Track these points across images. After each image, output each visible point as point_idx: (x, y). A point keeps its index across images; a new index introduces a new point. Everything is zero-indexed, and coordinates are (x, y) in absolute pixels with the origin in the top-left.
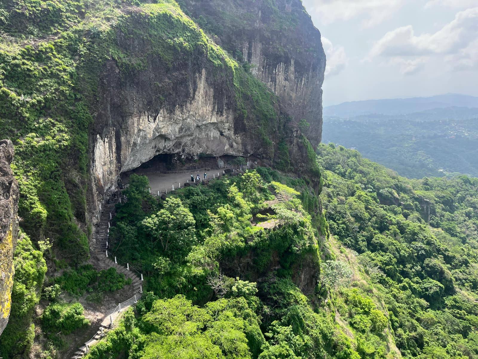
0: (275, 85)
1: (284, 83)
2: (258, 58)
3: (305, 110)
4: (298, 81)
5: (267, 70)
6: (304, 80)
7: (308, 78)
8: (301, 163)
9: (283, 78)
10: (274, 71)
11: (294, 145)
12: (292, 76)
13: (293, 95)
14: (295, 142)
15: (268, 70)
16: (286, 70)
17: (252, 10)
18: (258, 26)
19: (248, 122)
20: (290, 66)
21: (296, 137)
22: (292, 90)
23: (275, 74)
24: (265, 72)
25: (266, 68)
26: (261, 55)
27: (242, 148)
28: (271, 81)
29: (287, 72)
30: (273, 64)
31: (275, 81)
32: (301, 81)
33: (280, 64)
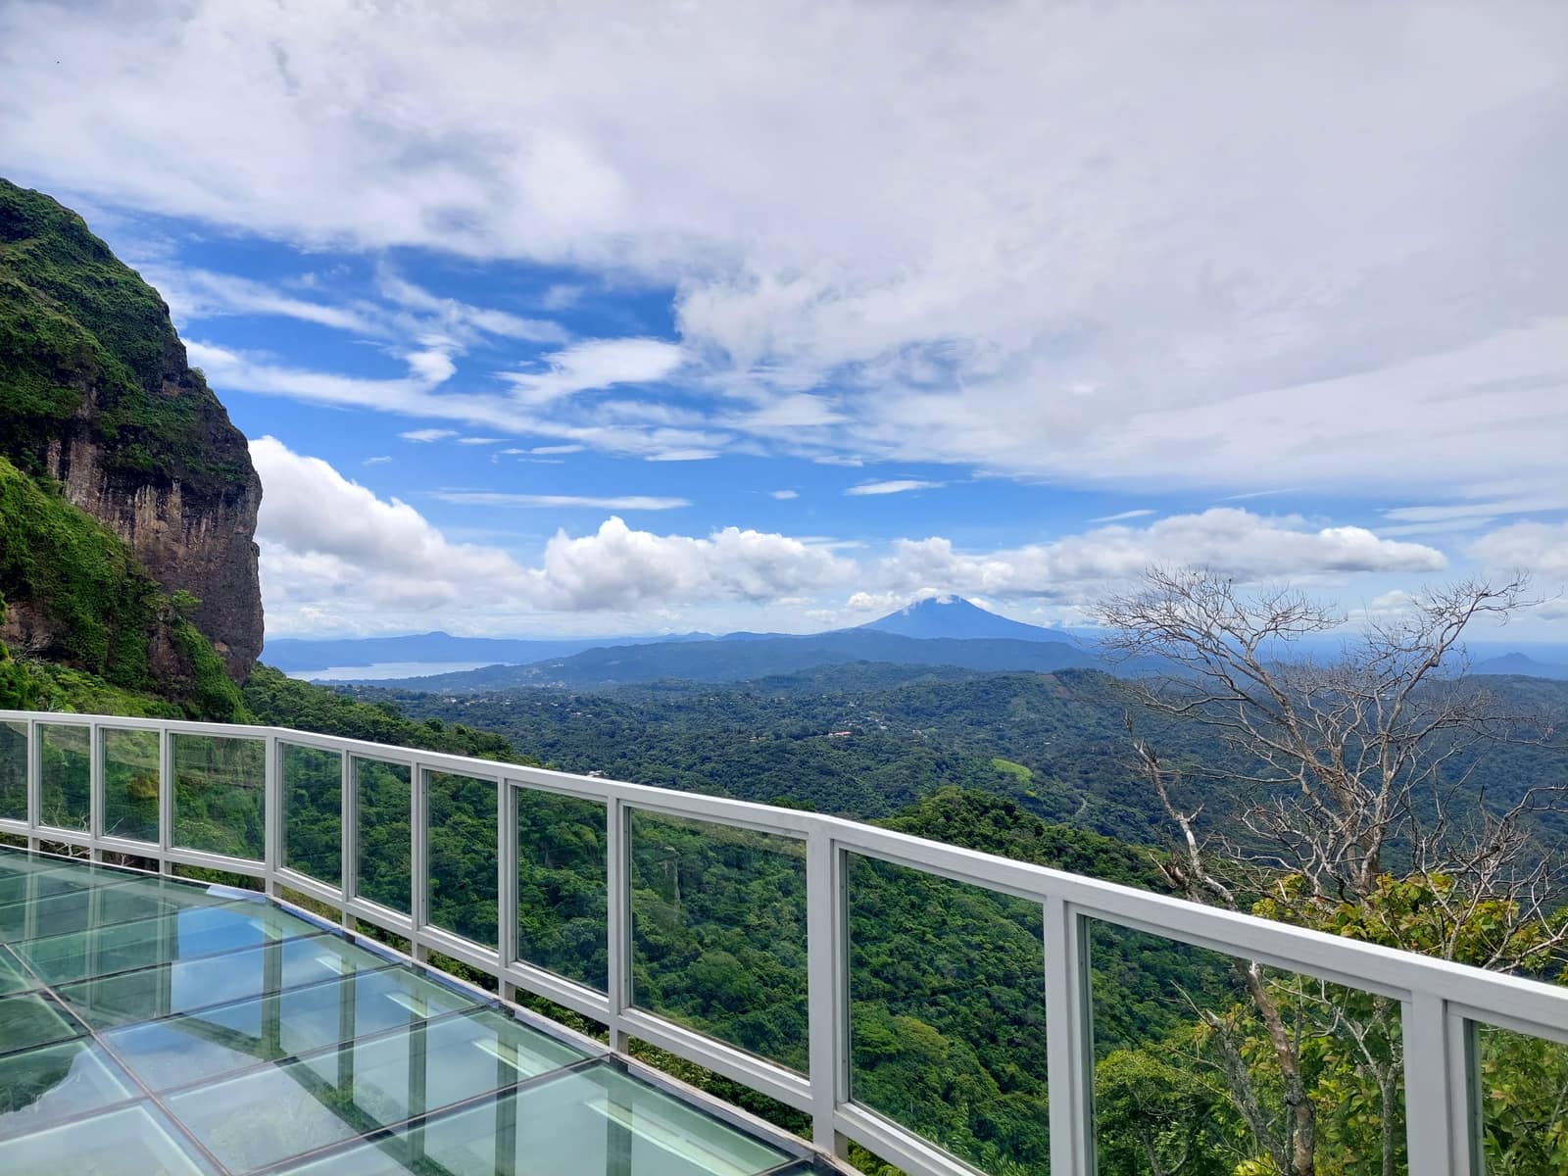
0: (133, 527)
1: (155, 524)
2: (86, 472)
3: (210, 583)
4: (190, 524)
5: (110, 496)
6: (207, 523)
7: (215, 520)
8: (178, 675)
9: (153, 514)
10: (130, 501)
11: (158, 638)
12: (176, 514)
13: (181, 551)
14: (161, 632)
15: (114, 497)
16: (161, 502)
17: (73, 386)
18: (86, 414)
19: (40, 583)
20: (171, 493)
21: (164, 622)
22: (177, 540)
23: (133, 506)
24: (106, 500)
25: (107, 493)
26: (93, 465)
27: (22, 632)
28: (120, 519)
29: (163, 503)
30: (125, 487)
31: (133, 520)
32: (199, 524)
33: (146, 488)
